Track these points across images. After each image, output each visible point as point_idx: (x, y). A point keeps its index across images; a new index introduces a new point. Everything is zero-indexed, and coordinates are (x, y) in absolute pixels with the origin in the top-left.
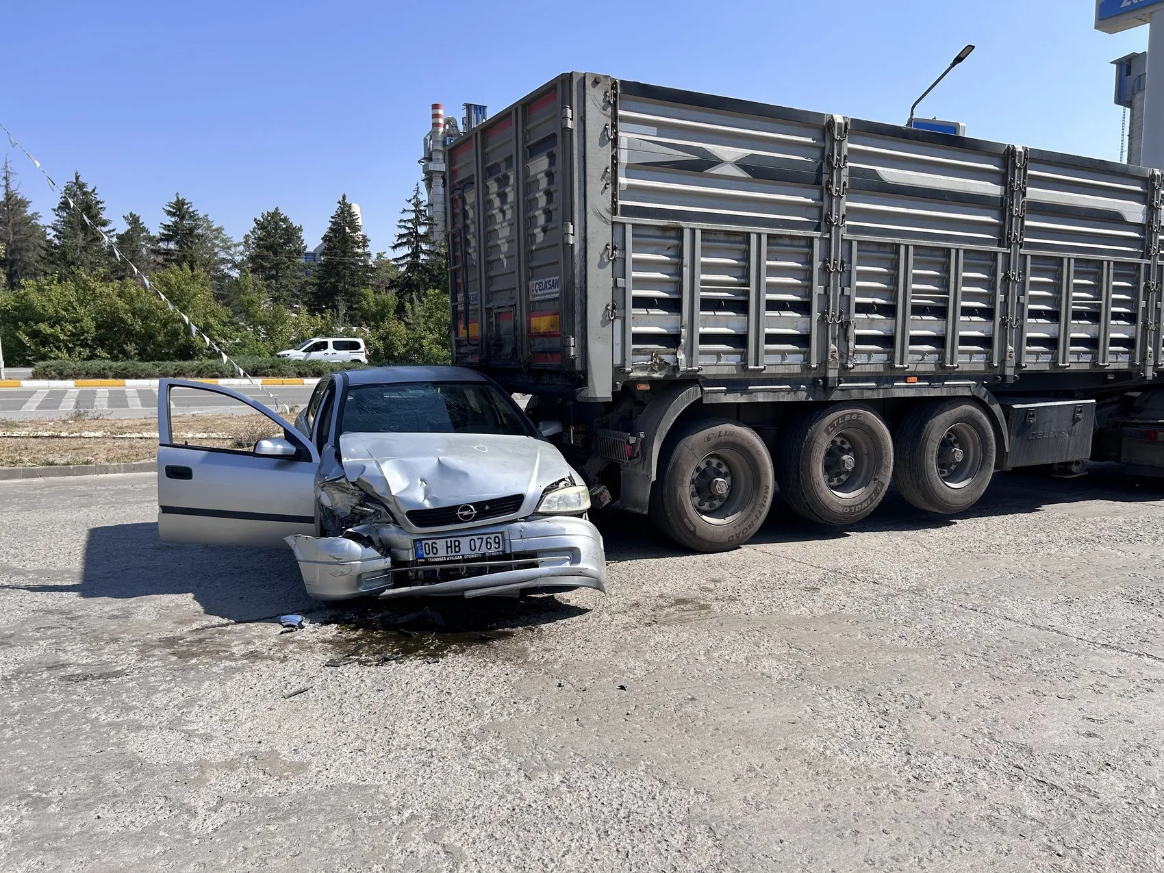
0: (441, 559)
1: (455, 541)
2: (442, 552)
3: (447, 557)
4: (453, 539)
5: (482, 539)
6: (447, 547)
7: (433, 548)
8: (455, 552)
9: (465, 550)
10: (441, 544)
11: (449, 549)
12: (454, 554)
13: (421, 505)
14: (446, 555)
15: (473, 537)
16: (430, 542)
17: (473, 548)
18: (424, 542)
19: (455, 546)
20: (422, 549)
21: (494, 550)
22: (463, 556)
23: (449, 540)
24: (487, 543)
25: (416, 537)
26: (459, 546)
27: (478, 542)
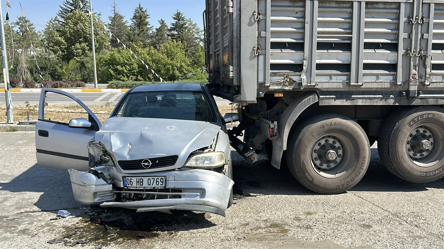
0: (134, 188)
1: (141, 179)
2: (135, 185)
3: (136, 187)
4: (140, 178)
5: (154, 179)
6: (137, 182)
7: (131, 182)
8: (141, 185)
9: (145, 185)
10: (134, 180)
11: (138, 183)
12: (140, 186)
13: (125, 157)
14: (136, 186)
15: (150, 178)
16: (129, 178)
17: (149, 184)
18: (127, 178)
19: (141, 182)
20: (126, 182)
21: (160, 186)
22: (144, 187)
23: (138, 178)
24: (157, 181)
25: (123, 175)
26: (142, 182)
27: (152, 180)
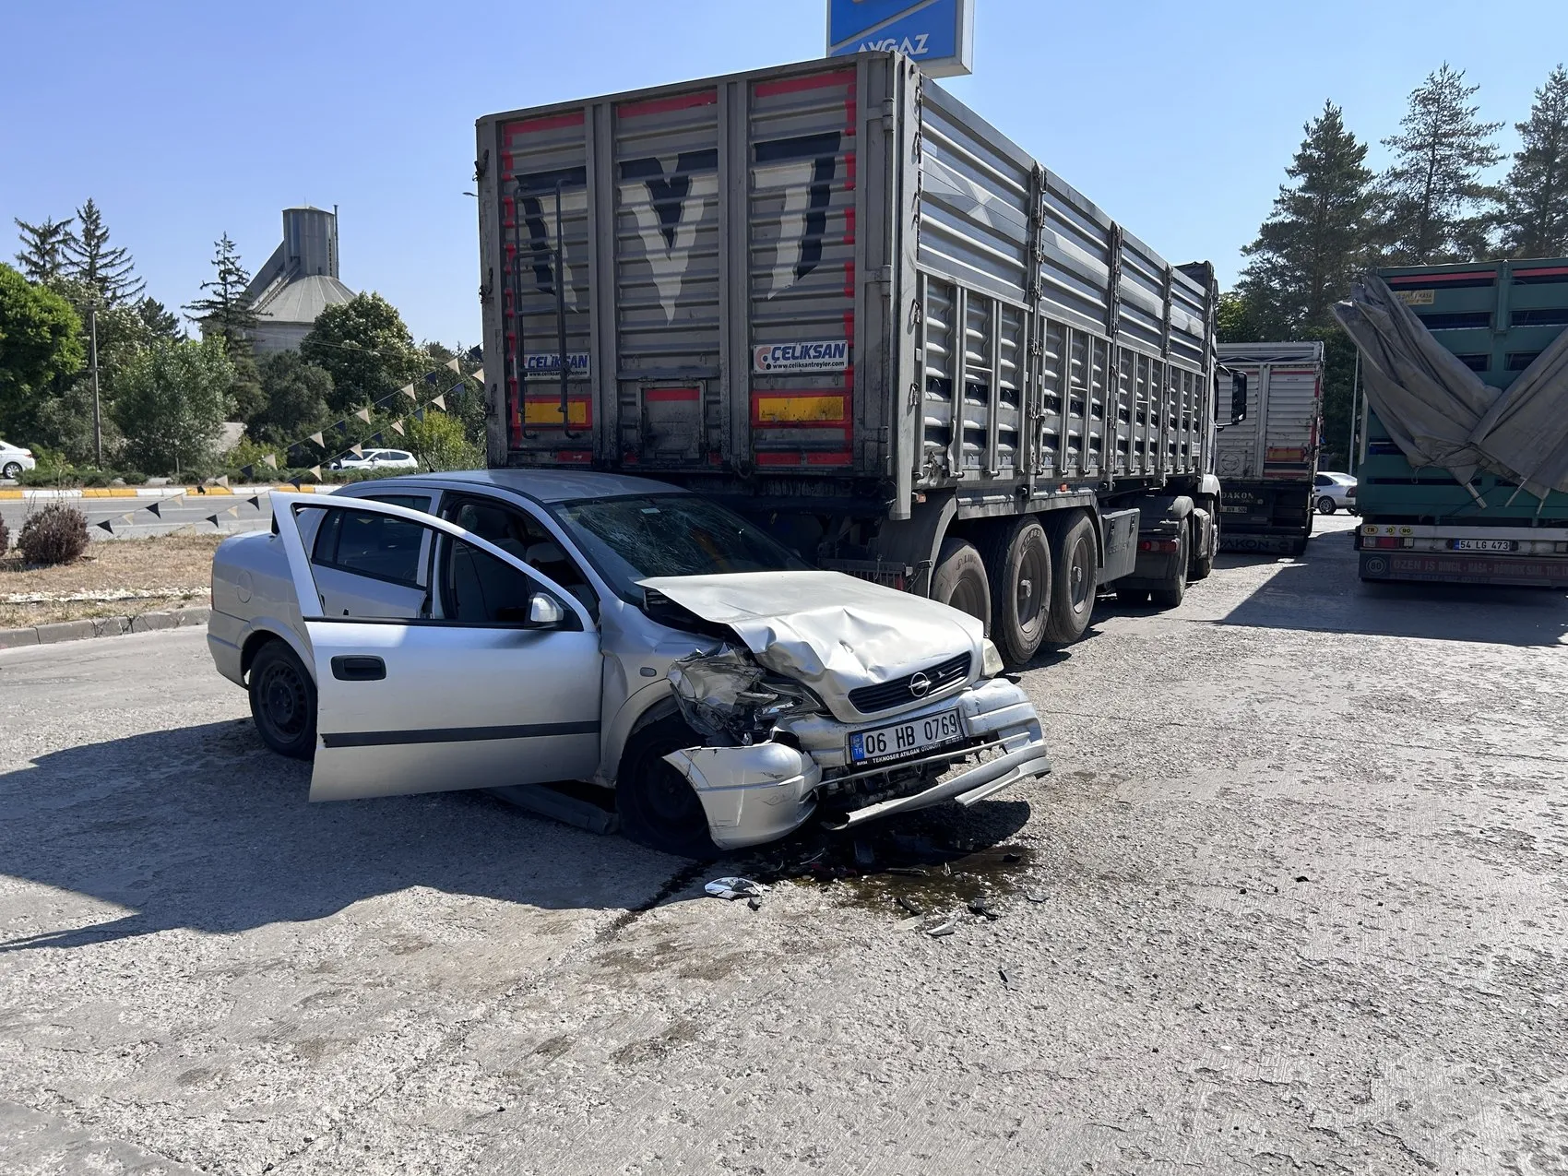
0: (892, 758)
1: (907, 728)
2: (892, 747)
3: (899, 753)
4: (904, 726)
5: (937, 720)
6: (898, 738)
7: (879, 741)
8: (909, 744)
9: (921, 740)
10: (890, 735)
11: (901, 741)
12: (907, 747)
13: (867, 680)
14: (896, 750)
15: (929, 720)
16: (875, 734)
17: (929, 736)
18: (865, 735)
19: (908, 736)
20: (861, 746)
21: (952, 737)
22: (920, 748)
23: (899, 727)
24: (943, 725)
25: (853, 729)
26: (912, 735)
27: (934, 725)
